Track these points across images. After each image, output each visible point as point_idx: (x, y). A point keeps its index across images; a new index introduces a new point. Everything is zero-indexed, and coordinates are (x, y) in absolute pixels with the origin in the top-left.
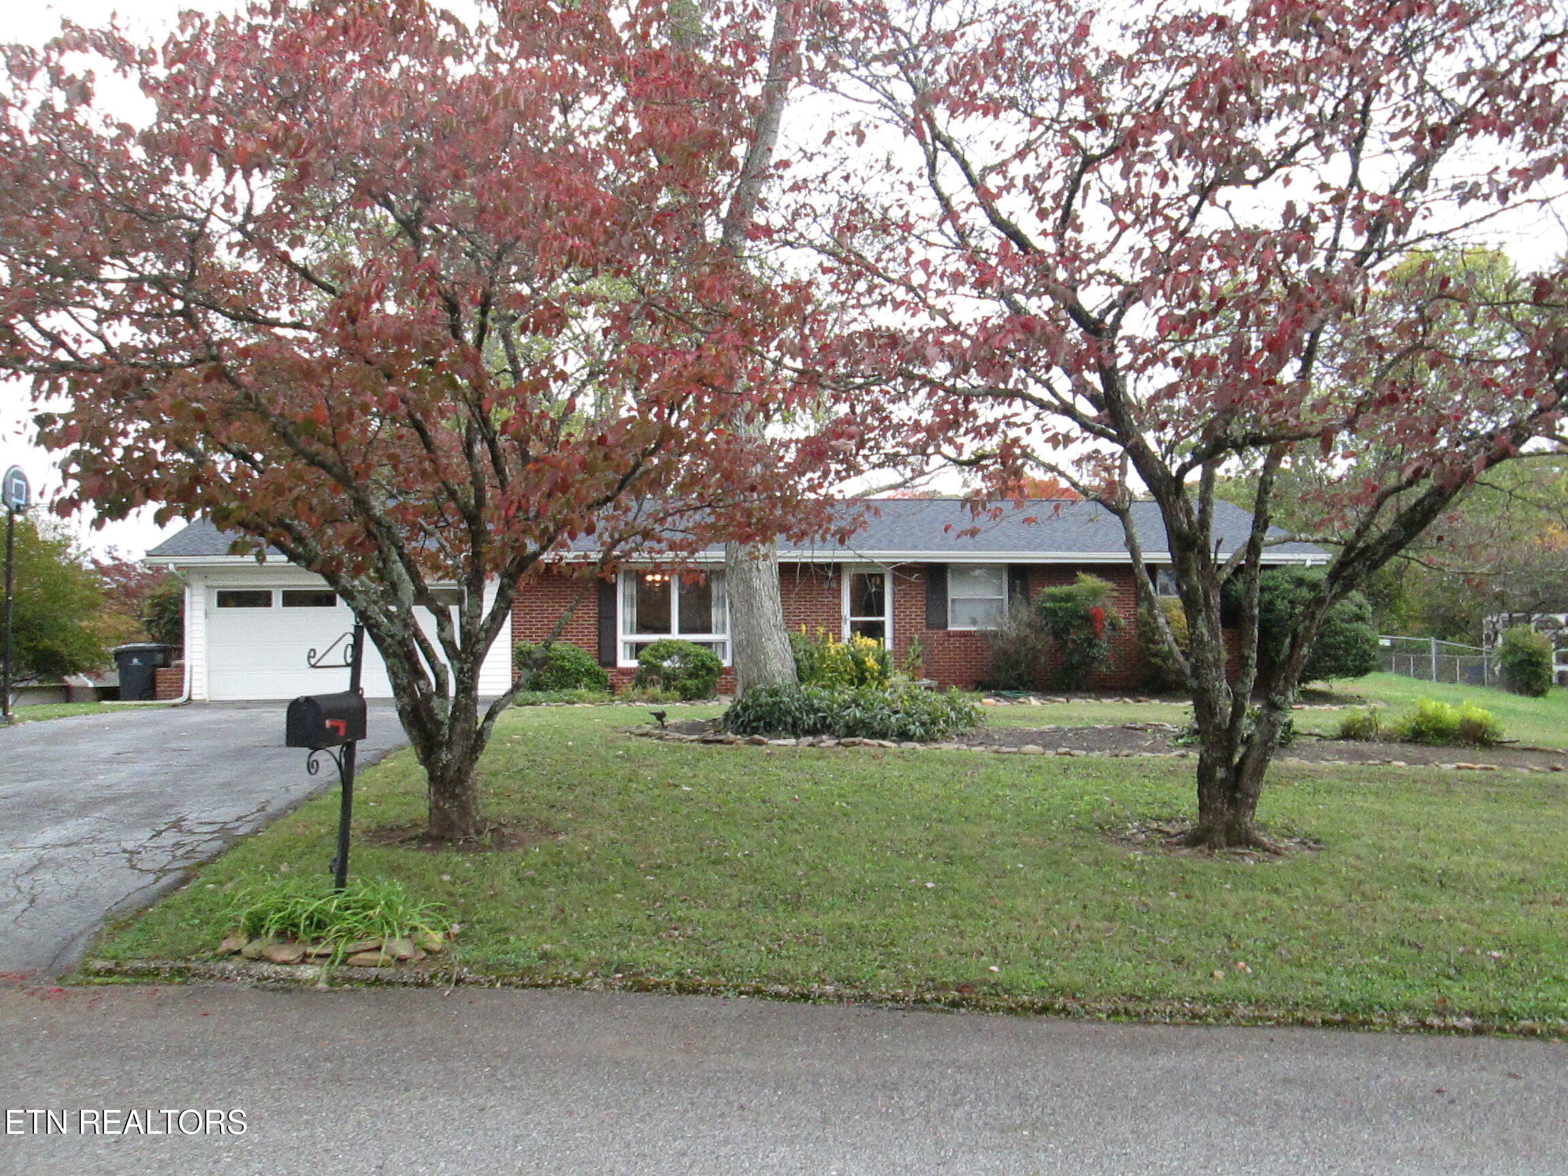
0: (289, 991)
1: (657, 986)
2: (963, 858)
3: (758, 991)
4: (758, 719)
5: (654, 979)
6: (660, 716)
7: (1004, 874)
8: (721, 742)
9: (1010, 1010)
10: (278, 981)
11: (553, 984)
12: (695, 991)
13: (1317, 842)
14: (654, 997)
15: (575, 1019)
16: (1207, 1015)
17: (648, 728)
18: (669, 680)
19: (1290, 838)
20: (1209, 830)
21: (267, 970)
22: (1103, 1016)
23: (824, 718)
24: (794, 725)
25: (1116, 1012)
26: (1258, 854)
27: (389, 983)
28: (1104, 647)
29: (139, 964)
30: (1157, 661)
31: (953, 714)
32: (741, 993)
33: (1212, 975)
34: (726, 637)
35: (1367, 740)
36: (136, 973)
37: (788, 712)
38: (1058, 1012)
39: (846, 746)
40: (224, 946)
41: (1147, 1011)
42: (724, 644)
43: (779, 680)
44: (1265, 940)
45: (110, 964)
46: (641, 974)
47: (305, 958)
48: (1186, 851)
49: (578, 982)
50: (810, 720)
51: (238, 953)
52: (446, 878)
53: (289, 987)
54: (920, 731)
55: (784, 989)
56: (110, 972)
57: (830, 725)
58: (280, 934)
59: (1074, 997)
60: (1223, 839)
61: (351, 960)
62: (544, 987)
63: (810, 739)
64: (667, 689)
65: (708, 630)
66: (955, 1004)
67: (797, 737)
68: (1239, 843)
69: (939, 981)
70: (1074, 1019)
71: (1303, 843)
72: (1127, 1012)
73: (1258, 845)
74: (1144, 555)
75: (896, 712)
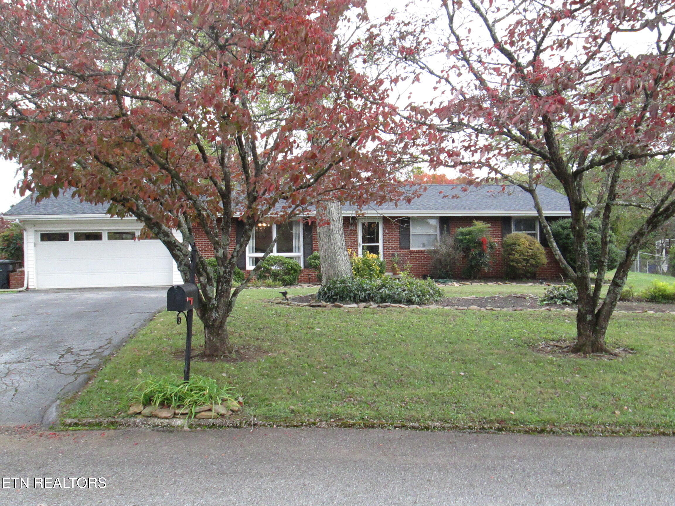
0: (172, 432)
1: (354, 425)
2: (470, 360)
3: (404, 426)
4: (336, 294)
5: (351, 422)
6: (285, 294)
7: (493, 368)
8: (320, 306)
9: (527, 432)
10: (163, 427)
11: (302, 425)
12: (373, 427)
13: (632, 349)
14: (353, 430)
15: (322, 441)
16: (619, 432)
17: (280, 300)
18: (275, 276)
19: (619, 348)
20: (584, 345)
21: (157, 421)
22: (571, 433)
23: (369, 294)
24: (354, 298)
25: (576, 432)
26: (607, 356)
27: (219, 426)
28: (487, 258)
29: (91, 420)
30: (514, 264)
31: (431, 291)
32: (395, 427)
33: (615, 413)
34: (301, 254)
35: (628, 301)
36: (90, 424)
37: (351, 291)
38: (549, 432)
39: (381, 307)
40: (132, 410)
41: (591, 430)
42: (299, 257)
43: (344, 275)
44: (631, 396)
45: (75, 420)
46: (343, 419)
47: (175, 415)
48: (573, 355)
49: (314, 424)
50: (363, 295)
51: (140, 413)
52: (224, 375)
53: (170, 430)
54: (417, 299)
55: (416, 425)
56: (76, 424)
57: (373, 297)
58: (162, 404)
59: (554, 425)
60: (590, 349)
61: (198, 415)
62: (297, 426)
63: (364, 304)
64: (275, 280)
65: (291, 251)
66: (499, 430)
67: (356, 303)
68: (598, 351)
69: (488, 419)
70: (557, 435)
71: (624, 350)
72: (581, 431)
73: (606, 351)
74: (544, 212)
75: (404, 291)
